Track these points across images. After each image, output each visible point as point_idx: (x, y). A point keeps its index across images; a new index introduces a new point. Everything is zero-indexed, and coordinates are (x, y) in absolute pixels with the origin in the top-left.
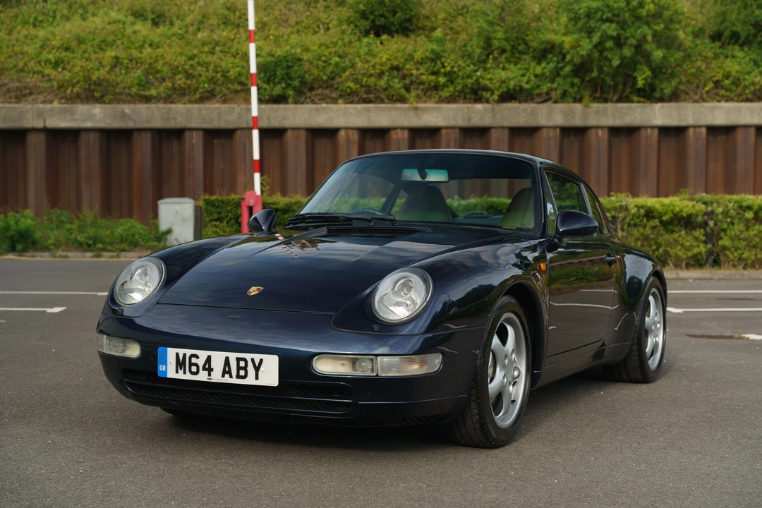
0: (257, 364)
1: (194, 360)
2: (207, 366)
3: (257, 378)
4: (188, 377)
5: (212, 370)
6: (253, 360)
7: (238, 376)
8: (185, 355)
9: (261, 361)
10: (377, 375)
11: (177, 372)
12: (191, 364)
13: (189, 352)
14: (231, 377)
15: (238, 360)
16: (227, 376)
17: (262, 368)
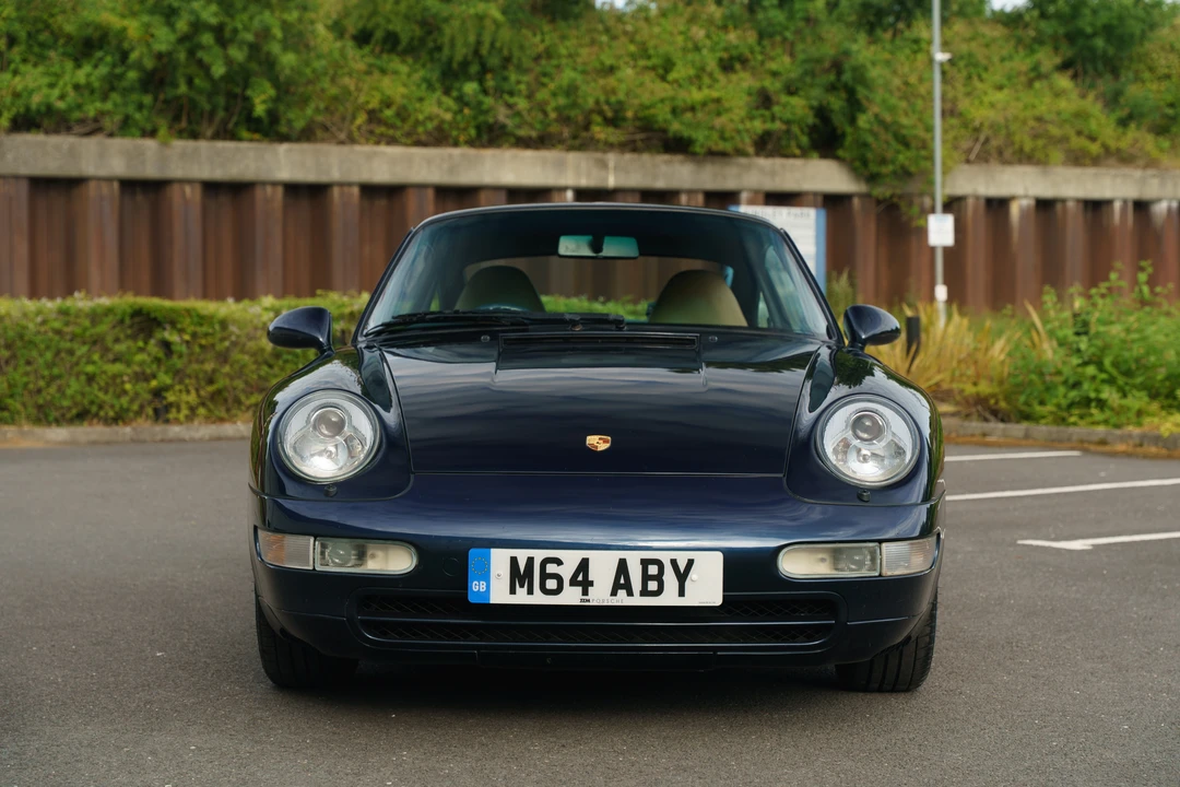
0: (682, 568)
1: (551, 568)
2: (580, 578)
3: (682, 593)
4: (539, 599)
5: (591, 584)
6: (674, 563)
7: (645, 592)
8: (530, 560)
9: (690, 563)
10: (880, 575)
11: (513, 591)
12: (544, 576)
13: (539, 555)
14: (630, 593)
15: (645, 563)
16: (622, 593)
17: (693, 575)
